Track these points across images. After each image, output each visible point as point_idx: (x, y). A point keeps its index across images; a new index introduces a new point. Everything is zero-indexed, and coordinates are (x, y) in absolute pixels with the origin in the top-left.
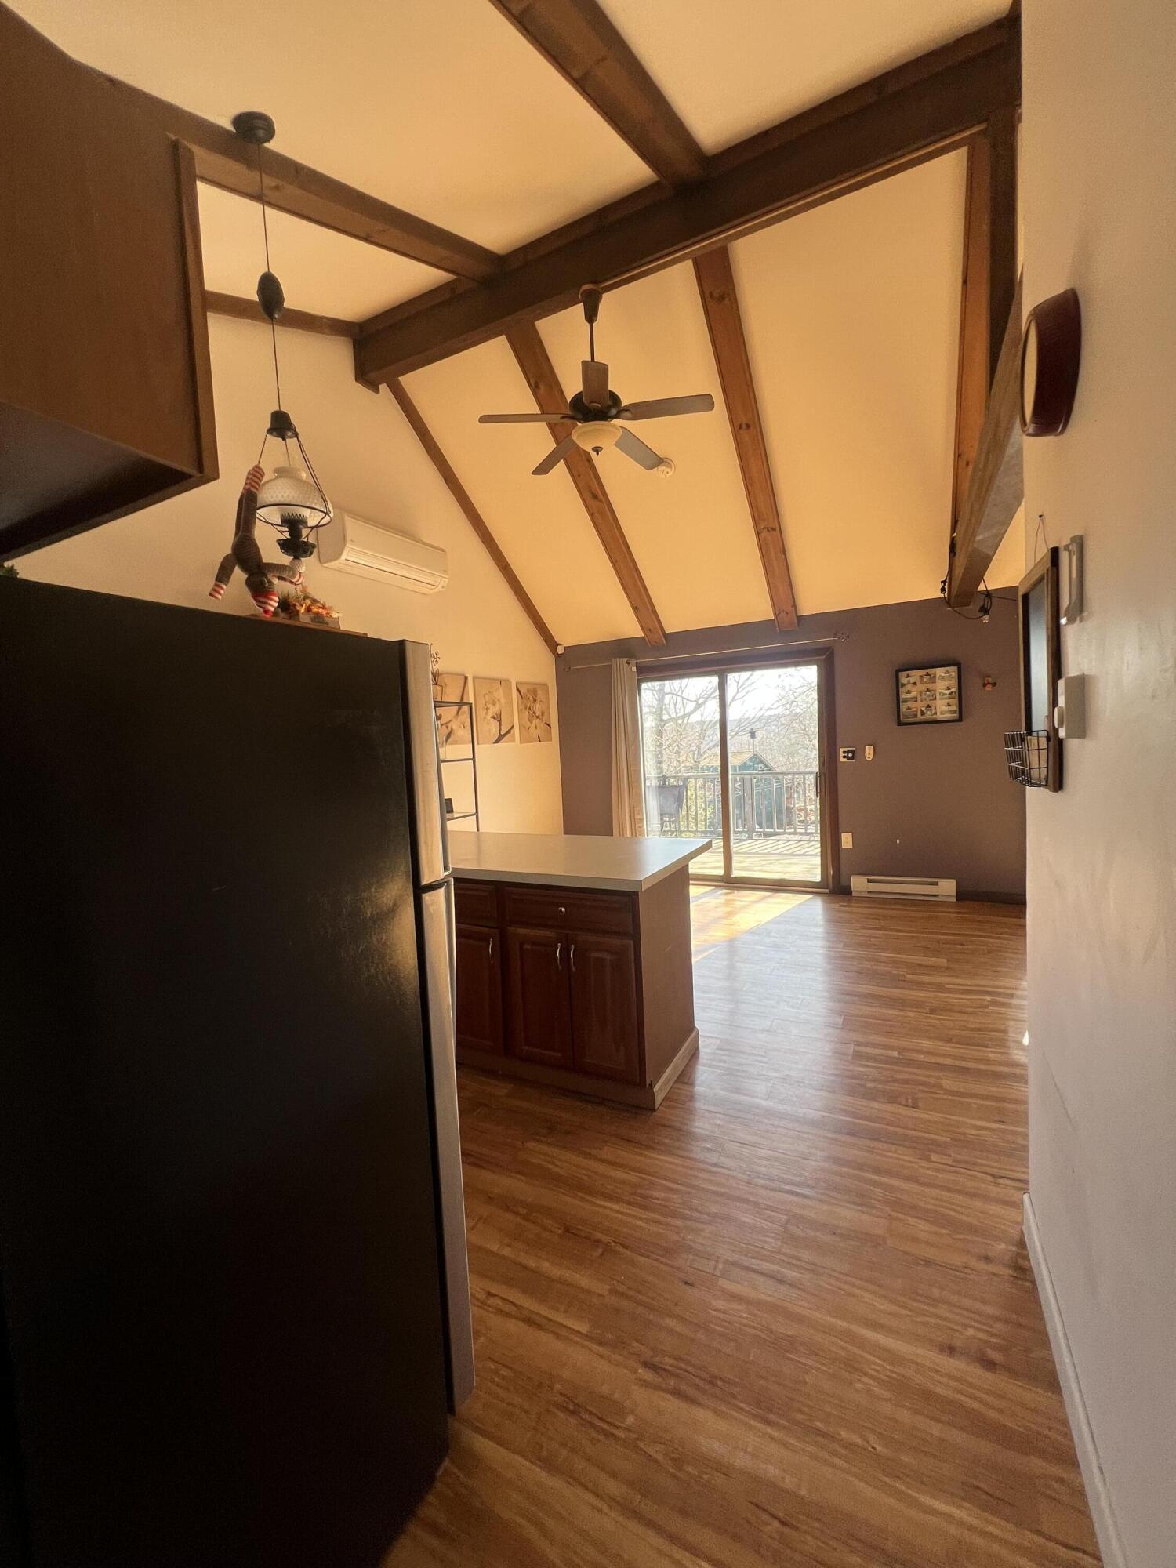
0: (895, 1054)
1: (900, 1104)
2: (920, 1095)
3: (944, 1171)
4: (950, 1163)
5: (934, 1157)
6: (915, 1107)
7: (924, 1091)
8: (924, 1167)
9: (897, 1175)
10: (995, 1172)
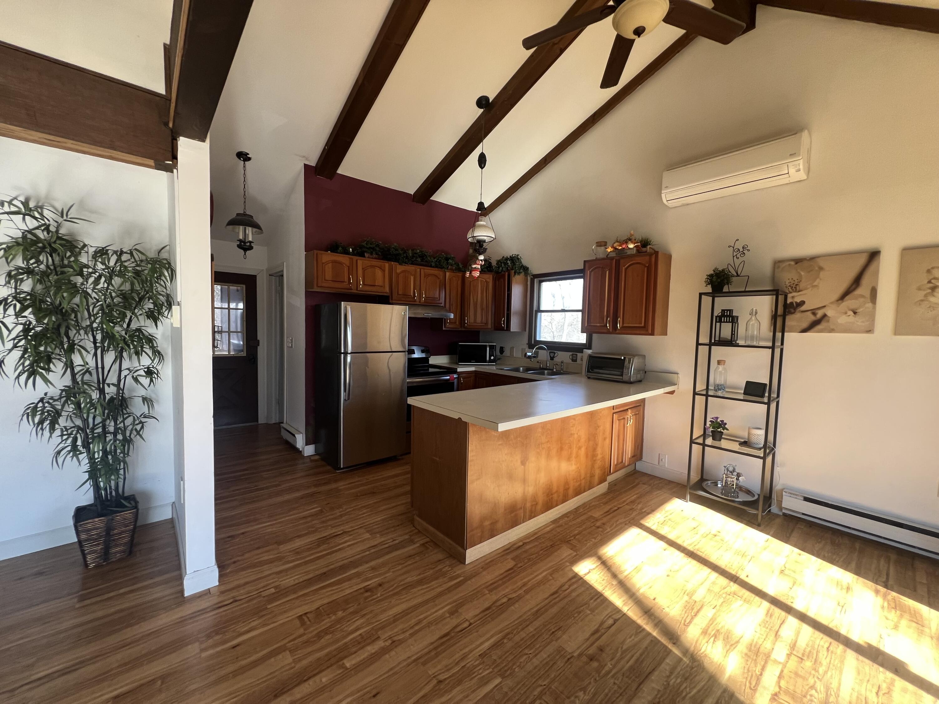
0: (348, 663)
1: (311, 612)
2: (301, 631)
3: (264, 587)
4: (262, 593)
5: (273, 590)
6: (300, 617)
7: (300, 636)
8: (276, 582)
9: (286, 570)
10: (237, 603)
